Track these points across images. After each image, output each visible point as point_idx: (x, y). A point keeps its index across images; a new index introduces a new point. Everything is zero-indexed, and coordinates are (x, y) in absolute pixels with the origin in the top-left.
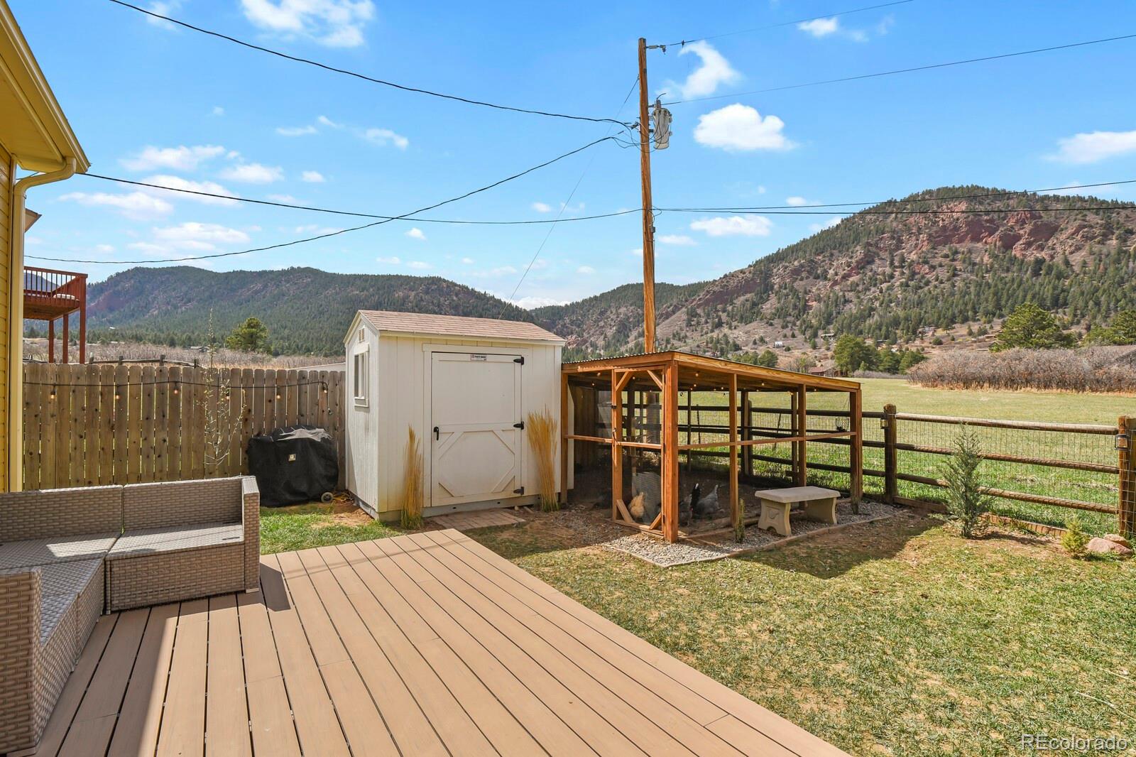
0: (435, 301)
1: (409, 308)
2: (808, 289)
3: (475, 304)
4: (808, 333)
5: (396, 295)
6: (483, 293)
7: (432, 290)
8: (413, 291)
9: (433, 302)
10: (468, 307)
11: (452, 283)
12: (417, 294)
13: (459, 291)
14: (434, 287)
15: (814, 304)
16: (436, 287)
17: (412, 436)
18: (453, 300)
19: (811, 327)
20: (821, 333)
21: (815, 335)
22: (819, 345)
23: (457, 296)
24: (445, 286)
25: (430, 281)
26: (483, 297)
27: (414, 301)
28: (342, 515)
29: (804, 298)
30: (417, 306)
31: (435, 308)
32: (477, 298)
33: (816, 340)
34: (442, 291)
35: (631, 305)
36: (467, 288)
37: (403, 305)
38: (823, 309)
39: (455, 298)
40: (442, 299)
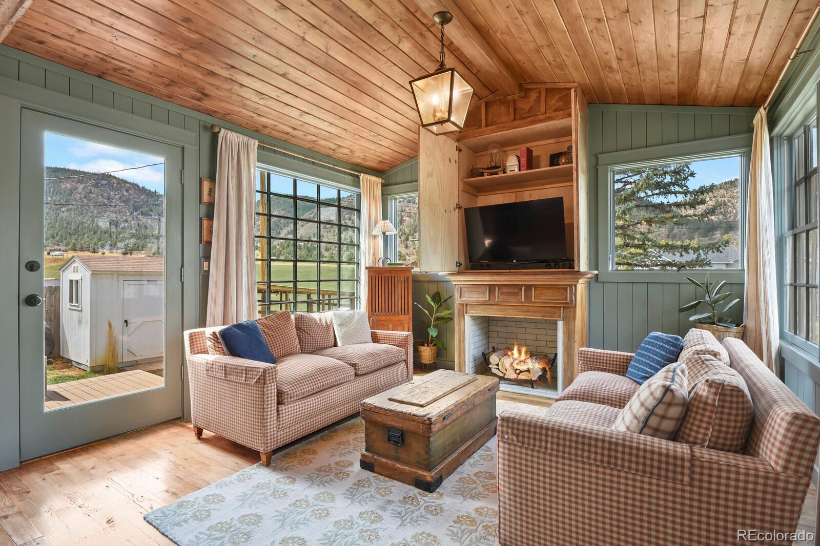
0: (105, 194)
1: (77, 198)
2: (404, 208)
3: (145, 200)
4: (403, 237)
5: (63, 186)
6: (154, 191)
7: (102, 185)
8: (81, 184)
9: (102, 196)
10: (138, 202)
11: (122, 180)
12: (86, 187)
13: (130, 187)
14: (104, 182)
15: (407, 218)
16: (106, 182)
17: (110, 325)
18: (123, 195)
19: (405, 234)
20: (410, 238)
21: (407, 239)
22: (409, 246)
23: (127, 191)
24: (115, 182)
25: (100, 177)
26: (153, 194)
27: (83, 193)
28: (64, 370)
29: (401, 214)
30: (85, 198)
31: (105, 201)
32: (147, 195)
33: (408, 242)
34: (113, 186)
35: (282, 210)
36: (138, 186)
37: (70, 195)
38: (412, 223)
39: (125, 193)
40: (112, 193)
